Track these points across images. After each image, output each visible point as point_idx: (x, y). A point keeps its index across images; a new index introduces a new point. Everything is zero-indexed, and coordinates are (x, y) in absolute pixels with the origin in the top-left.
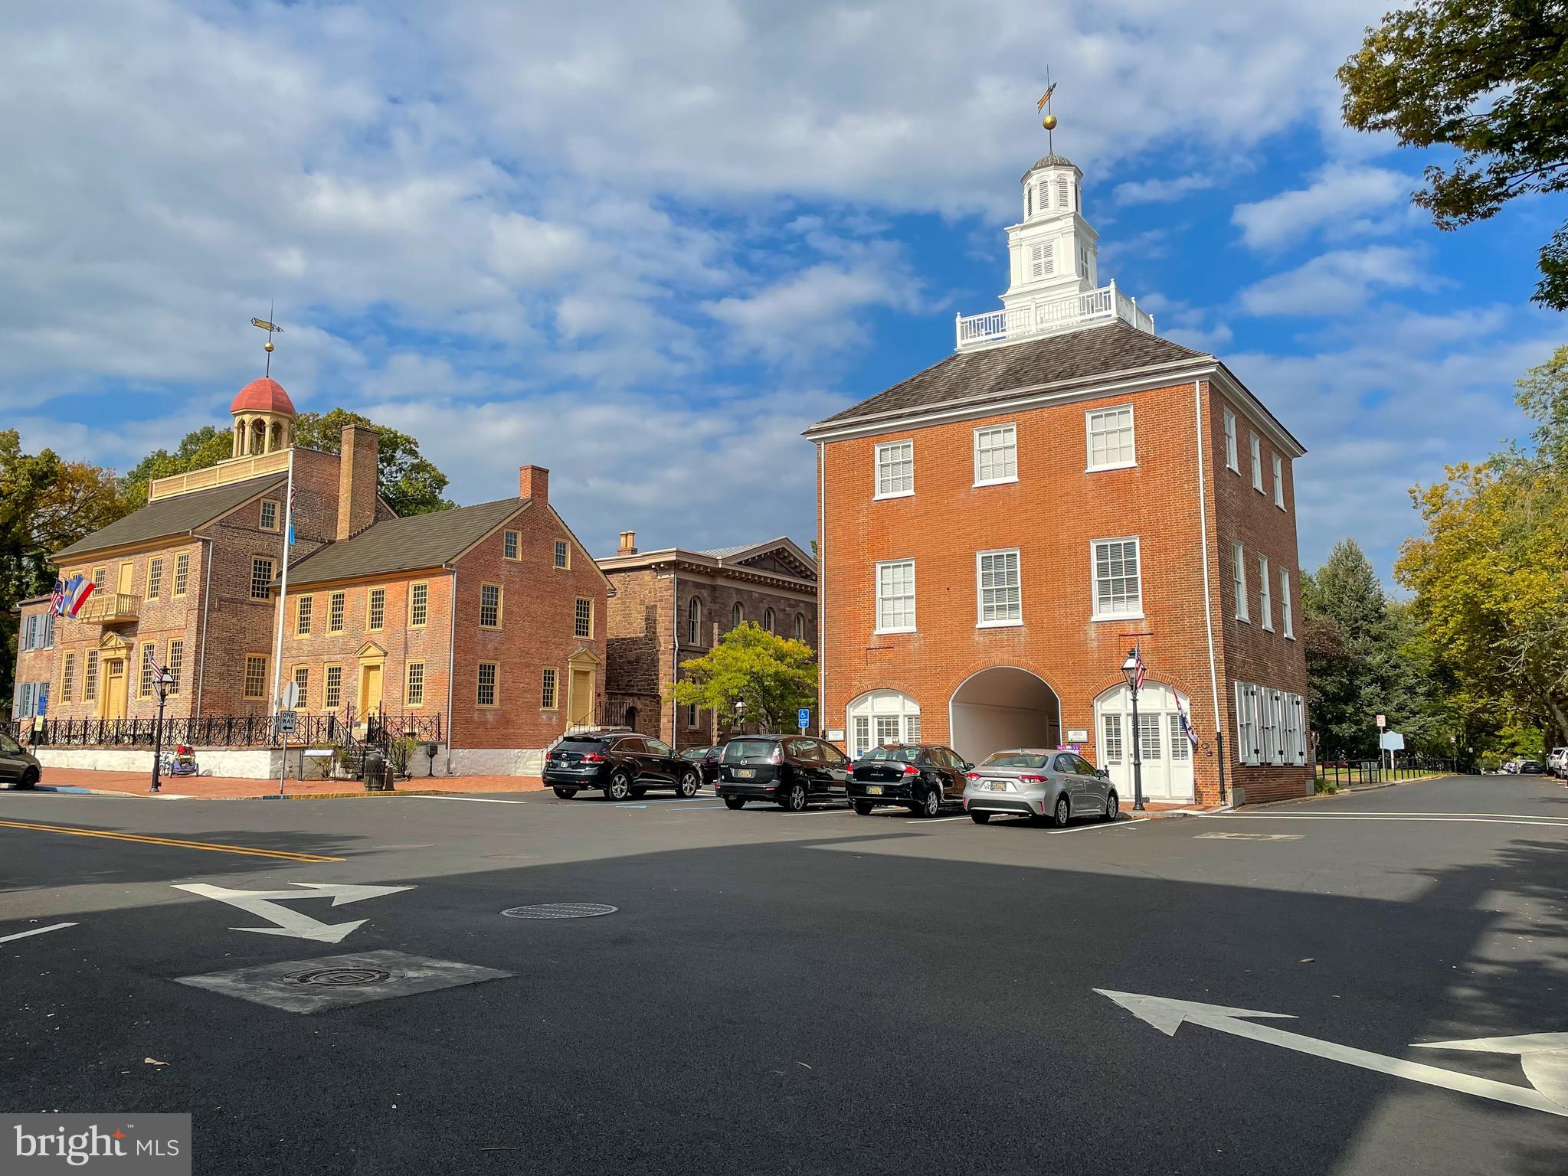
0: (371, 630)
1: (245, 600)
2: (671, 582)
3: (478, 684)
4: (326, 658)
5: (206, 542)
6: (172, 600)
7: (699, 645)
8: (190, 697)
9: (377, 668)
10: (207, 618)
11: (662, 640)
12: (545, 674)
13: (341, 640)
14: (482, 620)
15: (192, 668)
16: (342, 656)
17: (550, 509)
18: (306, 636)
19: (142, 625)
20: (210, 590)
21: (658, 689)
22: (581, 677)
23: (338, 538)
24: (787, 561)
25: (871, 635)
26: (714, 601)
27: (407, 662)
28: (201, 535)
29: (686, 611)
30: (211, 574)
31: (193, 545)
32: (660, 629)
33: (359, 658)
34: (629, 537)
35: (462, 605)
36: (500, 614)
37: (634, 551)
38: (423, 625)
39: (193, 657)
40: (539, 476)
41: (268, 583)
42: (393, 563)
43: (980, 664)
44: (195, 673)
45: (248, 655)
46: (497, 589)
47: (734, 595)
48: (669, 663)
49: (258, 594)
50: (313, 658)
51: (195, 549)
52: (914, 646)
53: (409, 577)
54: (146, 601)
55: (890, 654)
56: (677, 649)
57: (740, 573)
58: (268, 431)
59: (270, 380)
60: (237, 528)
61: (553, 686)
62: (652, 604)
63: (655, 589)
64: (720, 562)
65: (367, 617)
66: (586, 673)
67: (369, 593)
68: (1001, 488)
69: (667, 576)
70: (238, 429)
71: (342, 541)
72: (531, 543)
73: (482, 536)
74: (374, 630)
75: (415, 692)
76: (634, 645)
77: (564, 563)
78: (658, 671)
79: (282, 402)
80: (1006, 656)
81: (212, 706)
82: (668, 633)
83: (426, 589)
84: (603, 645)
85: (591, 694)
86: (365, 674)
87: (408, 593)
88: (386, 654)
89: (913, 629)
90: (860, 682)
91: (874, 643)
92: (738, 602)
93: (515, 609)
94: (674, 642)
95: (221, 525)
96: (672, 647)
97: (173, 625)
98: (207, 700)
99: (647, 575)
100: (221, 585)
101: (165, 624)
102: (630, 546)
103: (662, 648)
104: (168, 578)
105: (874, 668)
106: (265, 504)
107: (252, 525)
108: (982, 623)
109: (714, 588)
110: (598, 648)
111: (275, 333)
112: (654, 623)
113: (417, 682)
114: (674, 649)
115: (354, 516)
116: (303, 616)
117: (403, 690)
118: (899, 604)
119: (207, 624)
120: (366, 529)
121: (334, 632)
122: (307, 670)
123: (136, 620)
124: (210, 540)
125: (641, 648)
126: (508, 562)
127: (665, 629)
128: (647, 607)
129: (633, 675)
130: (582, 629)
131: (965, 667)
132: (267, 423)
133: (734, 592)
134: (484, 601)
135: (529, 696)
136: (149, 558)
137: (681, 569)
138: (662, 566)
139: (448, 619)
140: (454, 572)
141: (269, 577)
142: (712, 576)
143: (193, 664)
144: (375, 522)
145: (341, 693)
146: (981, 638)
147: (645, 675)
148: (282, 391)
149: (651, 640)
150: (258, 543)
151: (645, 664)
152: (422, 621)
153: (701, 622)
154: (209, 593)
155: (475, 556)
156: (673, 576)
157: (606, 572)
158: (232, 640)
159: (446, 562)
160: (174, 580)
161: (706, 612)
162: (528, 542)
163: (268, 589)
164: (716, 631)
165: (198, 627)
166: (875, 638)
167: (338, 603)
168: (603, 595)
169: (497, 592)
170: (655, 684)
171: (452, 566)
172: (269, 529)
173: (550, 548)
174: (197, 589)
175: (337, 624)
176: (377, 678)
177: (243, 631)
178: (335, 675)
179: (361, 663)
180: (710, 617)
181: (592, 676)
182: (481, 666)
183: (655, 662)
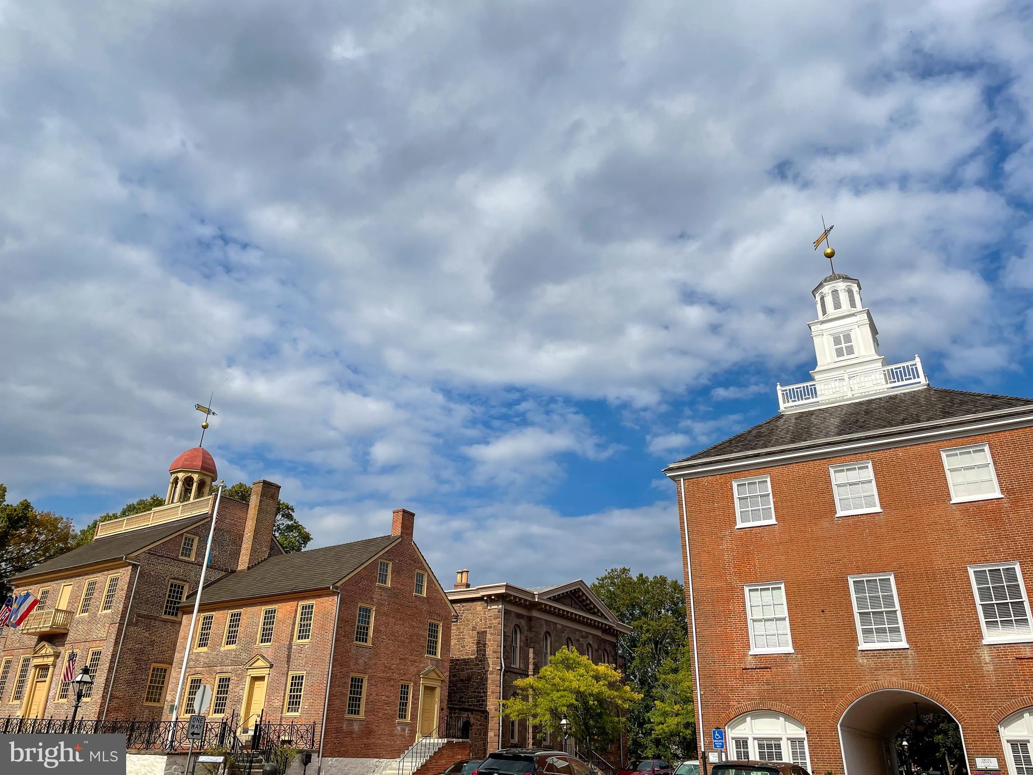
0: (261, 644)
1: (158, 617)
2: (499, 612)
3: (349, 695)
4: (218, 669)
5: (135, 567)
6: (98, 616)
7: (518, 667)
8: (99, 701)
9: (262, 678)
10: (125, 632)
11: (490, 662)
12: (402, 688)
13: (234, 653)
14: (357, 637)
15: (105, 675)
16: (233, 667)
17: (414, 546)
18: (204, 649)
19: (71, 637)
20: (131, 607)
21: (486, 706)
22: (428, 692)
23: (239, 569)
24: (581, 599)
25: (745, 655)
26: (530, 629)
27: (289, 674)
28: (132, 560)
29: (509, 637)
30: (134, 593)
31: (124, 569)
32: (489, 652)
33: (248, 669)
34: (464, 574)
35: (343, 622)
36: (371, 633)
37: (468, 586)
38: (307, 640)
39: (108, 665)
40: (408, 518)
41: (179, 603)
42: (287, 586)
43: (867, 686)
44: (107, 679)
45: (154, 665)
46: (370, 610)
47: (544, 625)
48: (497, 682)
49: (169, 612)
50: (208, 669)
51: (125, 572)
52: (793, 667)
53: (299, 598)
54: (77, 616)
55: (767, 674)
56: (503, 669)
57: (551, 606)
58: (195, 485)
59: (202, 449)
60: (162, 556)
61: (407, 700)
62: (483, 630)
63: (485, 619)
64: (537, 596)
65: (259, 633)
66: (433, 689)
67: (262, 612)
68: (865, 518)
69: (496, 607)
70: (173, 484)
71: (242, 571)
72: (398, 572)
73: (363, 564)
74: (263, 644)
75: (294, 702)
76: (466, 665)
77: (421, 591)
78: (486, 689)
79: (208, 464)
80: (894, 679)
81: (117, 710)
82: (495, 655)
83: (312, 608)
84: (447, 665)
85: (437, 707)
86: (251, 684)
87: (296, 612)
88: (271, 666)
89: (790, 649)
90: (739, 702)
91: (750, 662)
92: (547, 631)
93: (382, 629)
94: (501, 664)
95: (149, 553)
96: (499, 668)
97: (95, 637)
98: (114, 704)
99: (479, 606)
100: (141, 603)
101: (89, 636)
102: (464, 581)
103: (491, 669)
104: (100, 597)
105: (753, 689)
106: (186, 538)
107: (173, 555)
108: (863, 646)
109: (530, 619)
110: (443, 667)
111: (211, 416)
112: (484, 647)
113: (297, 692)
114: (501, 670)
115: (254, 550)
116: (203, 632)
117: (284, 700)
118: (771, 625)
119: (124, 637)
120: (262, 561)
121: (228, 646)
122: (201, 680)
123: (66, 632)
124: (139, 565)
125: (472, 669)
126: (380, 588)
127: (494, 652)
128: (478, 633)
129: (464, 692)
130: (432, 650)
131: (850, 689)
132: (195, 479)
133: (543, 622)
134: (359, 620)
135: (388, 708)
136: (86, 581)
137: (507, 601)
138: (493, 597)
139: (330, 636)
140: (339, 593)
141: (180, 598)
142: (528, 609)
143: (106, 671)
144: (269, 556)
145: (228, 701)
146: (865, 661)
147: (475, 692)
148: (210, 457)
149: (481, 661)
150: (176, 570)
151: (475, 682)
152: (307, 637)
153: (520, 647)
154: (130, 610)
155: (355, 581)
156: (500, 606)
157: (454, 602)
158: (142, 652)
159: (333, 584)
160: (103, 598)
161: (523, 638)
162: (397, 572)
163: (178, 609)
164: (531, 655)
165: (116, 639)
166: (750, 658)
167: (235, 621)
168: (449, 620)
169: (370, 613)
170: (484, 701)
171: (337, 588)
172: (186, 559)
173: (412, 578)
174: (121, 606)
175: (231, 640)
176: (261, 689)
177: (152, 644)
178: (224, 685)
179: (249, 674)
180: (527, 644)
181: (438, 692)
182: (352, 678)
183: (483, 681)
